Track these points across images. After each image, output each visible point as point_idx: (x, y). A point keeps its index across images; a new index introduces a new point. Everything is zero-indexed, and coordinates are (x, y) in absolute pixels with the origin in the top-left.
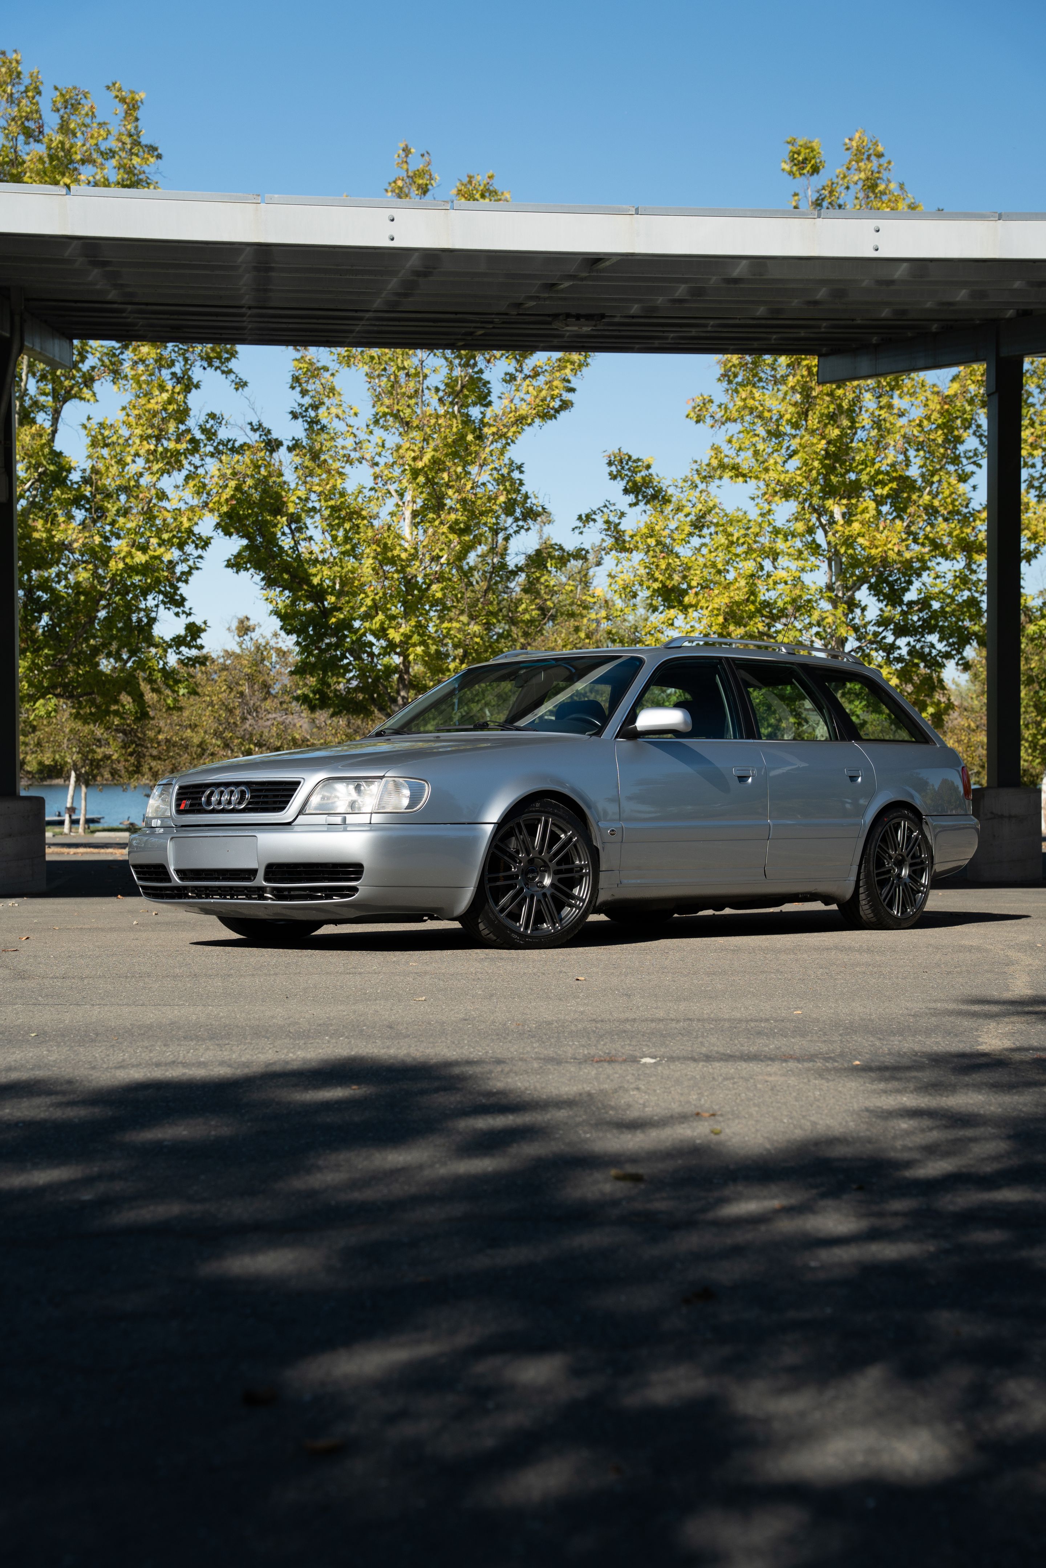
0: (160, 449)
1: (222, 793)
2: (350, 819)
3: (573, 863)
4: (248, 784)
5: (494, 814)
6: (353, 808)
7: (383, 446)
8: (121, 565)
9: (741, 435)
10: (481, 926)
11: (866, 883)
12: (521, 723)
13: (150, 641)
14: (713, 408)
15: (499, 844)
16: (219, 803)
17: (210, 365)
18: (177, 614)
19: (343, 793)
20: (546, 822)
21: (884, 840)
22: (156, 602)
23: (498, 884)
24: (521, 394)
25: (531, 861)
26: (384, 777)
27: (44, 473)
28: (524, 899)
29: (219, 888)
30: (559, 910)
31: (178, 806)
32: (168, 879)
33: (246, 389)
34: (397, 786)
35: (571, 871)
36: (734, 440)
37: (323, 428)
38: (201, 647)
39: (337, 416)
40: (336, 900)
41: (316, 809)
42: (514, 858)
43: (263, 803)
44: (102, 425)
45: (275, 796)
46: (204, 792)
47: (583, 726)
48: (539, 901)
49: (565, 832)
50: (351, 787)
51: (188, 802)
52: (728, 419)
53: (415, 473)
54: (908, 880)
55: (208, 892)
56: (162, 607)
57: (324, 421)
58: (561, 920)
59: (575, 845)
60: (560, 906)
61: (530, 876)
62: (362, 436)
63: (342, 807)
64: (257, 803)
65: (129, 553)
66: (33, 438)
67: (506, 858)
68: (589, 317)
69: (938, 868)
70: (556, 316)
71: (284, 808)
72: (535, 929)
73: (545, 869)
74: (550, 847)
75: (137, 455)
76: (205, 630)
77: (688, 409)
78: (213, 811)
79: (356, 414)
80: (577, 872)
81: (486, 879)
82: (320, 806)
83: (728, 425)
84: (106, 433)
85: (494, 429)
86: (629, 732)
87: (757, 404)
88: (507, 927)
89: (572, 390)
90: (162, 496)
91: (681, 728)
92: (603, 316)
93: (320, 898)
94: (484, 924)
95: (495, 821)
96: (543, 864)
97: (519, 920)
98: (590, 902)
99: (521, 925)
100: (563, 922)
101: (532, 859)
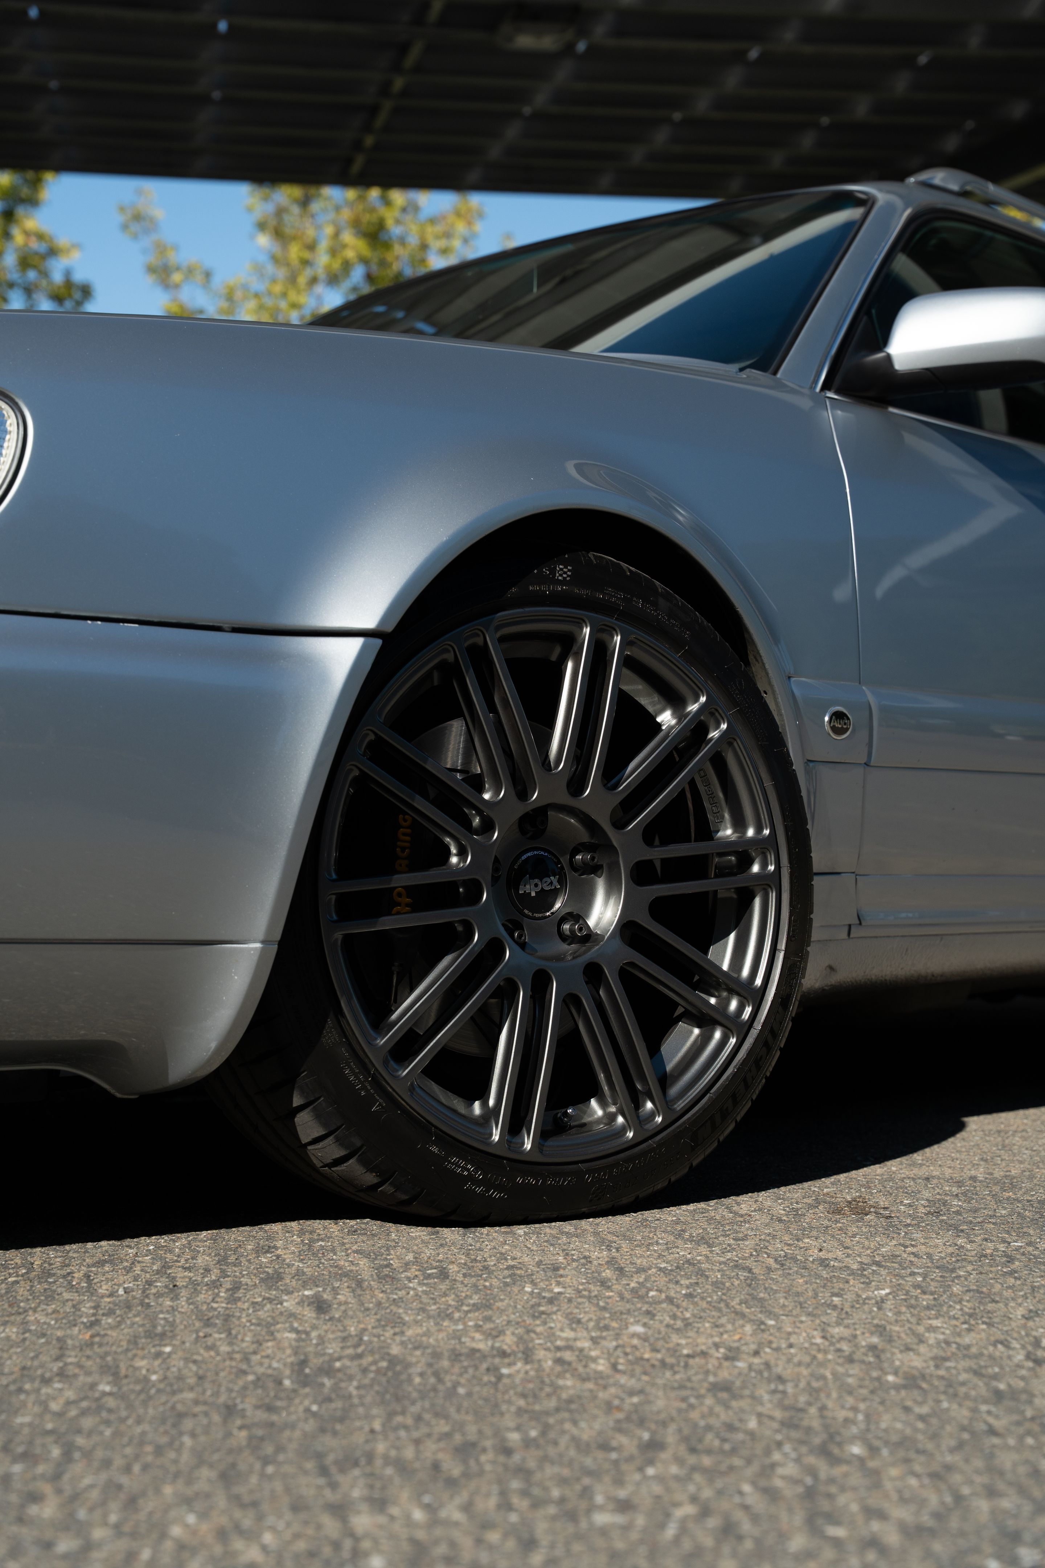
3: (707, 833)
5: (362, 592)
10: (306, 1125)
20: (601, 651)
23: (386, 923)
25: (534, 822)
28: (506, 993)
30: (657, 1036)
35: (696, 868)
48: (570, 1001)
49: (676, 702)
58: (665, 1080)
59: (718, 761)
60: (657, 1020)
61: (530, 889)
67: (420, 803)
72: (554, 1127)
73: (595, 857)
74: (615, 763)
80: (723, 872)
81: (329, 898)
86: (866, 375)
88: (425, 1128)
94: (319, 1117)
95: (370, 622)
96: (584, 836)
97: (482, 1094)
98: (781, 999)
99: (490, 1115)
100: (673, 1091)
101: (540, 813)
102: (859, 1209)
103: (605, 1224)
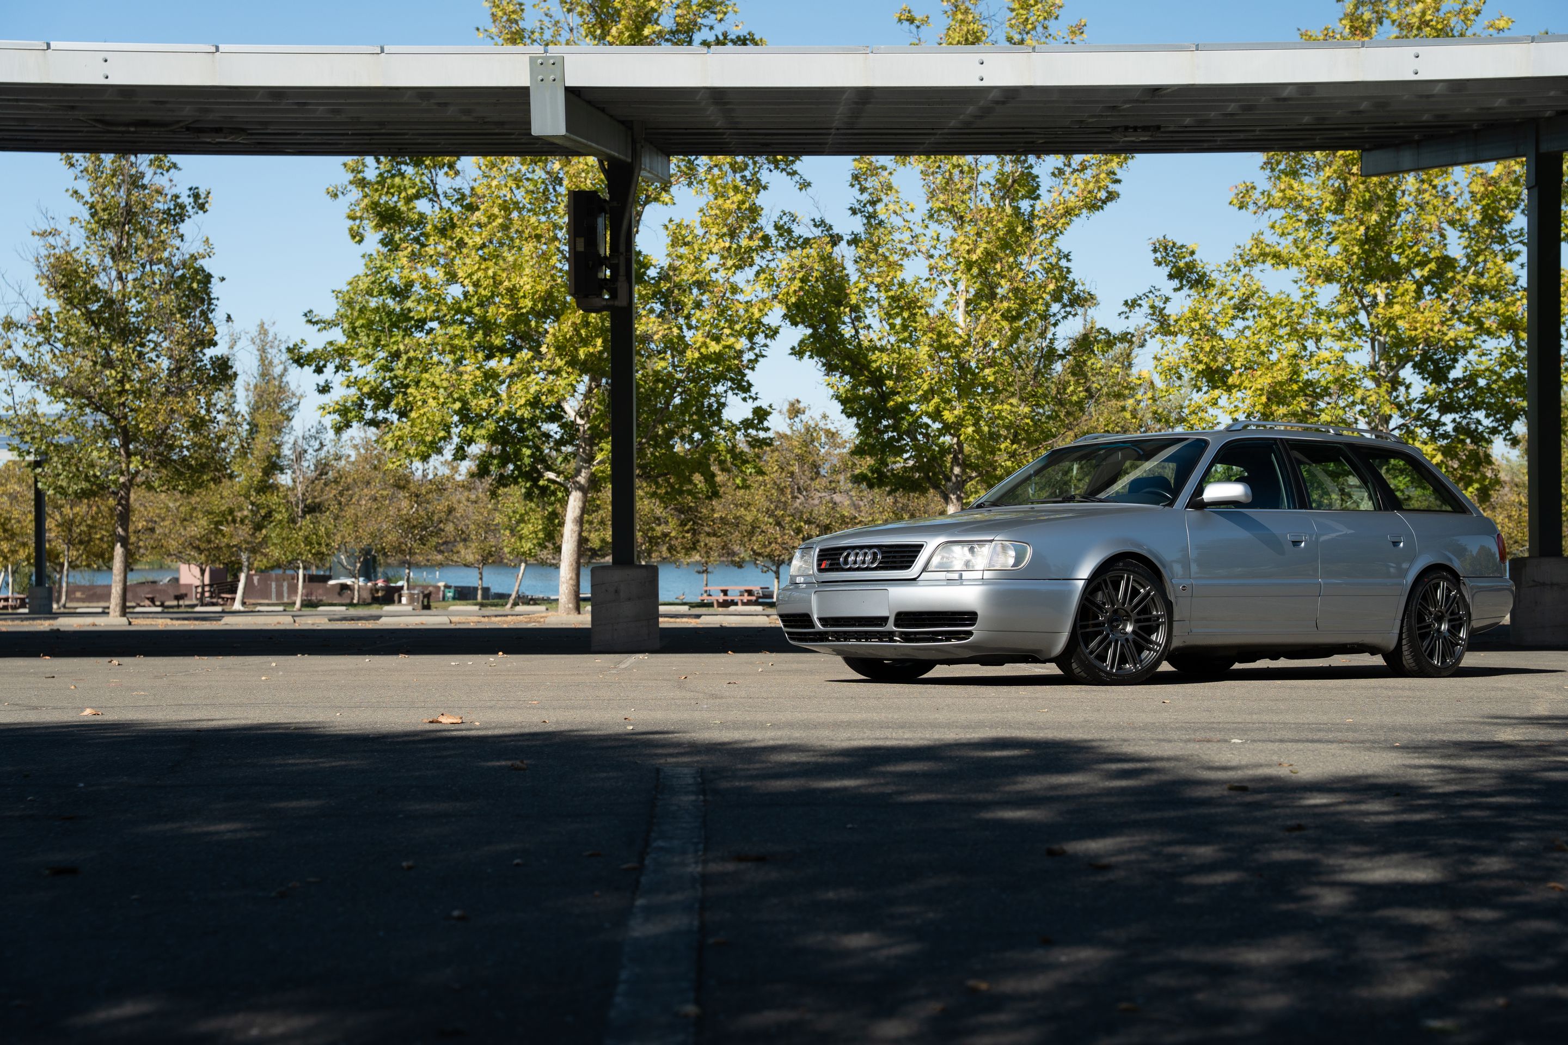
0: (734, 246)
1: (857, 554)
2: (966, 575)
3: (1150, 613)
4: (879, 547)
5: (1085, 571)
6: (968, 566)
7: (938, 239)
8: (697, 355)
9: (1284, 221)
10: (1074, 666)
11: (1409, 636)
12: (1102, 495)
13: (719, 423)
14: (1256, 195)
15: (1089, 598)
17: (777, 167)
18: (744, 399)
19: (959, 554)
20: (1128, 579)
21: (1424, 598)
22: (725, 389)
23: (1088, 630)
24: (1070, 188)
25: (1115, 611)
26: (993, 540)
28: (1110, 644)
29: (856, 632)
30: (1140, 652)
31: (819, 565)
32: (813, 626)
33: (809, 189)
34: (1004, 548)
35: (1149, 620)
36: (1277, 226)
37: (881, 223)
38: (767, 430)
39: (895, 212)
40: (954, 642)
41: (937, 567)
42: (1101, 608)
43: (892, 562)
44: (679, 226)
45: (902, 557)
47: (1156, 499)
48: (1122, 645)
49: (1144, 588)
50: (966, 549)
51: (828, 562)
52: (1271, 206)
53: (969, 265)
54: (1447, 634)
55: (847, 636)
56: (730, 393)
57: (882, 216)
58: (1141, 661)
59: (1152, 599)
60: (1140, 649)
62: (918, 230)
64: (887, 563)
65: (704, 344)
67: (1094, 609)
68: (1145, 128)
69: (1475, 624)
70: (1114, 129)
71: (910, 567)
72: (1119, 668)
73: (1128, 618)
74: (1131, 600)
75: (711, 253)
76: (770, 413)
77: (1231, 196)
78: (850, 569)
79: (912, 210)
80: (1154, 621)
81: (1078, 625)
82: (941, 565)
83: (1271, 211)
84: (685, 233)
85: (1044, 221)
86: (1197, 503)
88: (1095, 667)
89: (1118, 181)
90: (735, 290)
91: (1243, 499)
92: (1158, 127)
93: (941, 640)
94: (1077, 664)
95: (1086, 578)
96: (1125, 614)
97: (1106, 662)
98: (1166, 646)
99: (1107, 666)
100: (1143, 663)
101: (1117, 610)
103: (1130, 687)
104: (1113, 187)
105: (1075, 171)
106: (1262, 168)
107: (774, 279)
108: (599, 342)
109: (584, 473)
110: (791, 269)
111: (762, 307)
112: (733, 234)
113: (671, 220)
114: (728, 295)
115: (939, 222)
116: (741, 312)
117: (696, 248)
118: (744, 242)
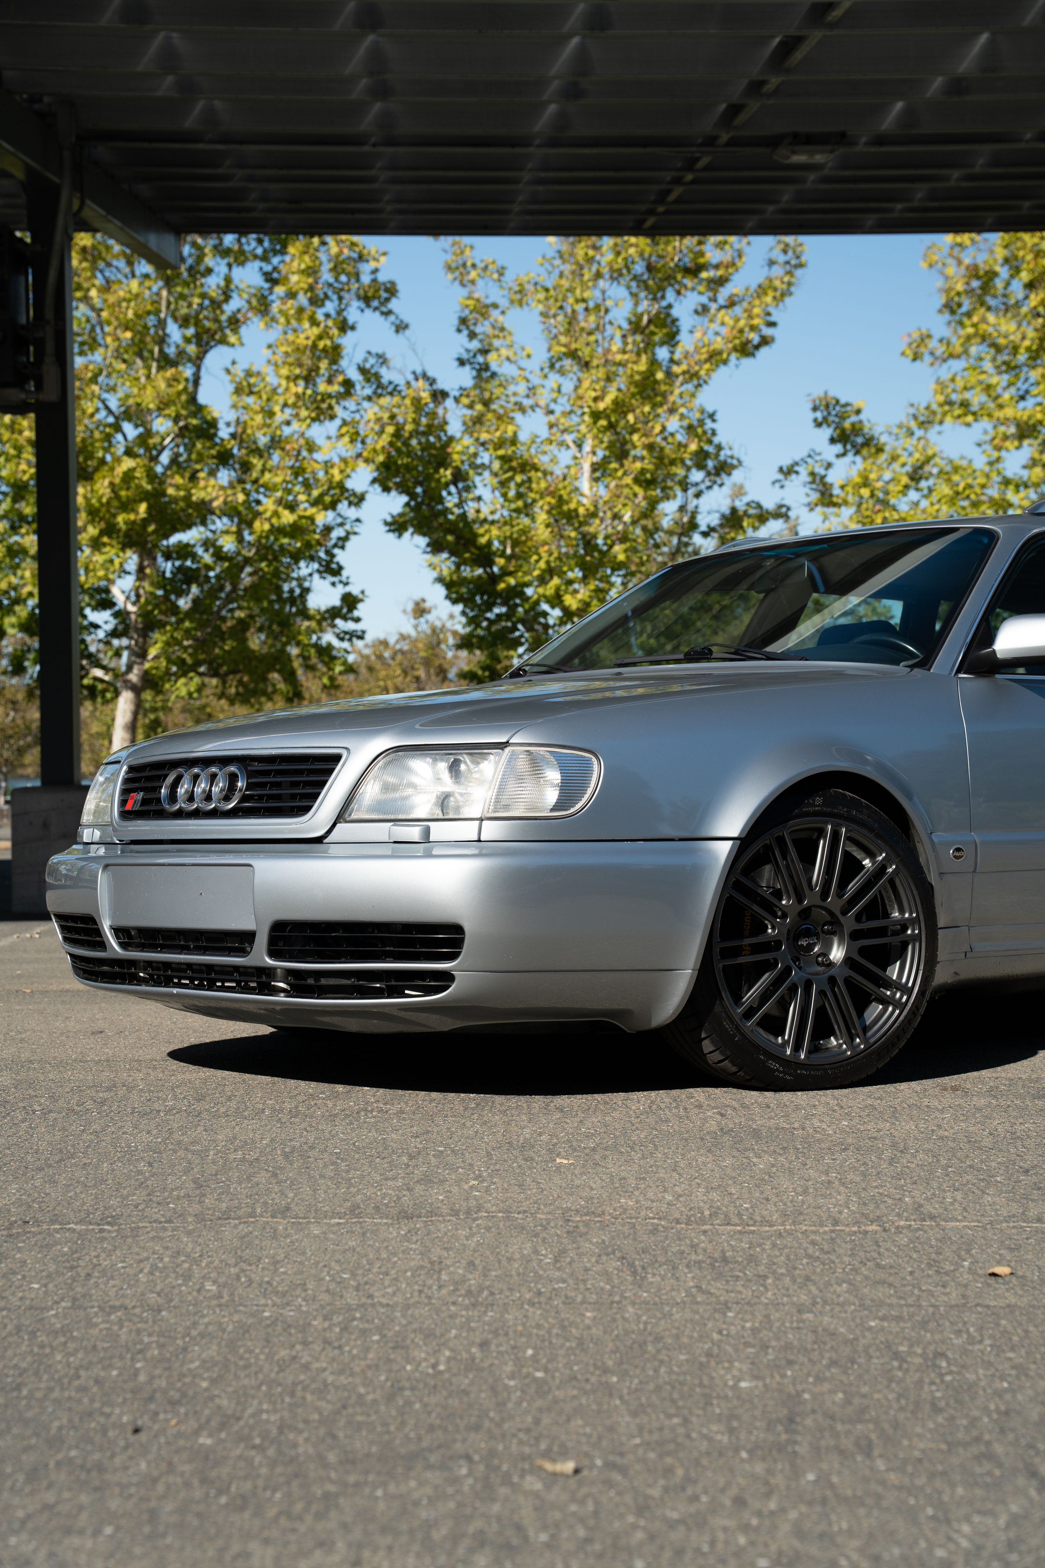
0: (309, 392)
1: (196, 777)
2: (438, 831)
3: (887, 915)
4: (243, 761)
5: (733, 819)
6: (445, 808)
7: (559, 391)
8: (267, 527)
9: (966, 374)
10: (707, 1046)
13: (304, 613)
14: (933, 344)
15: (743, 880)
16: (191, 798)
17: (368, 306)
18: (333, 584)
19: (426, 778)
20: (836, 835)
22: (309, 571)
23: (741, 960)
24: (714, 327)
25: (805, 913)
26: (506, 744)
27: (186, 427)
28: (793, 989)
29: (190, 966)
30: (861, 1011)
31: (123, 803)
32: (102, 945)
33: (407, 332)
34: (536, 765)
35: (881, 932)
36: (958, 378)
37: (494, 375)
38: (357, 620)
39: (508, 359)
40: (414, 998)
41: (371, 809)
42: (771, 909)
43: (271, 797)
44: (249, 374)
45: (295, 784)
46: (166, 776)
47: (890, 655)
48: (821, 993)
49: (872, 855)
50: (443, 766)
51: (140, 796)
52: (951, 356)
53: (596, 416)
56: (316, 576)
57: (494, 367)
58: (865, 1029)
59: (891, 882)
60: (862, 1002)
61: (803, 942)
62: (536, 380)
63: (423, 806)
64: (260, 798)
65: (276, 514)
66: (169, 386)
67: (755, 908)
71: (307, 809)
72: (814, 1049)
73: (833, 928)
74: (843, 885)
75: (285, 405)
76: (361, 600)
77: (903, 346)
78: (180, 814)
79: (529, 356)
80: (895, 933)
81: (717, 950)
82: (378, 806)
83: (951, 362)
84: (252, 380)
85: (684, 367)
86: (982, 662)
87: (990, 330)
88: (758, 1048)
89: (772, 324)
90: (311, 447)
92: (843, 136)
94: (712, 1042)
95: (735, 834)
96: (828, 918)
97: (782, 1034)
98: (922, 993)
99: (786, 1043)
100: (869, 1034)
101: (808, 909)
102: (955, 1089)
103: (836, 1092)
104: (767, 331)
105: (721, 307)
106: (940, 311)
107: (357, 433)
108: (143, 507)
109: (136, 670)
110: (379, 420)
111: (343, 466)
112: (309, 378)
113: (234, 363)
114: (304, 453)
115: (562, 372)
116: (321, 475)
117: (264, 397)
118: (322, 387)
